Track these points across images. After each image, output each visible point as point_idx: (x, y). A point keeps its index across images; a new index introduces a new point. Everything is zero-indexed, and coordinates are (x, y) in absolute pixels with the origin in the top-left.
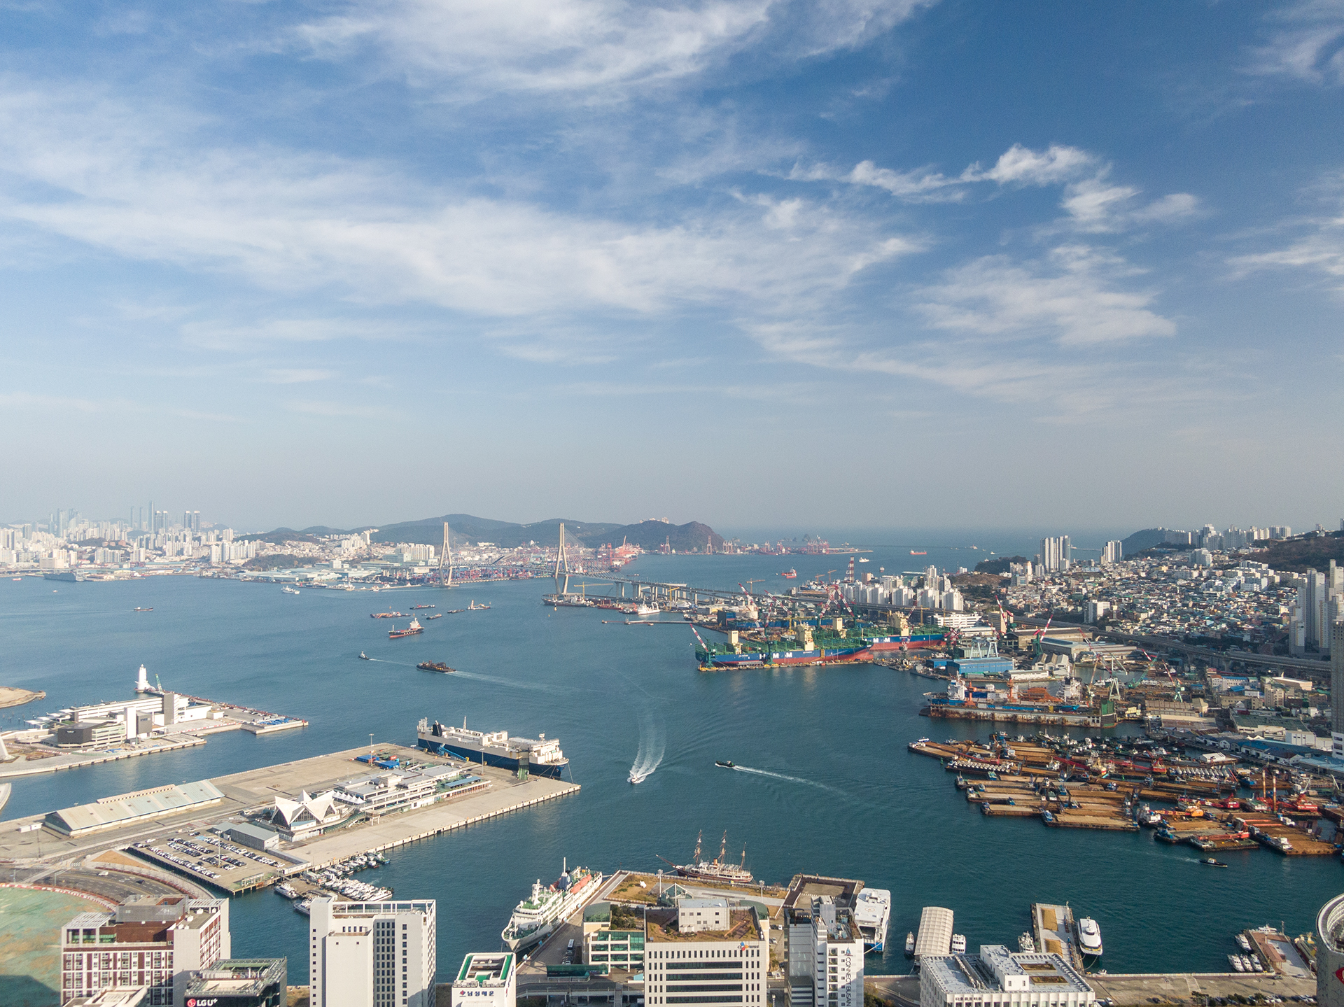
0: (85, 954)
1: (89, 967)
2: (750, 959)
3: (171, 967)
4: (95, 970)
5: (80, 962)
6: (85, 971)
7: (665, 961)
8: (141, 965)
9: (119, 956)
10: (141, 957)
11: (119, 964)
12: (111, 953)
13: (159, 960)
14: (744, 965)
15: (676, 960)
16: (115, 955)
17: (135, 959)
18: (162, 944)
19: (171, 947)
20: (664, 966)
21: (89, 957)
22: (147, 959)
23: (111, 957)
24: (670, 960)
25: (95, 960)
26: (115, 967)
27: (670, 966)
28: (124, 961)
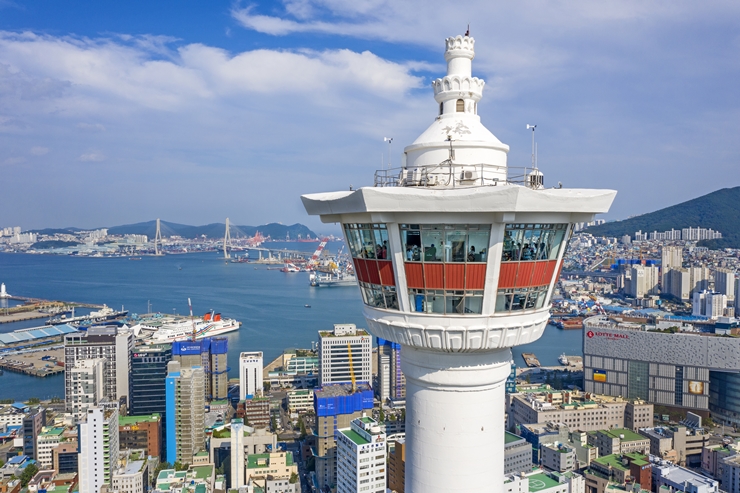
0: (75, 348)
1: (77, 353)
2: (365, 343)
3: (115, 353)
4: (80, 354)
5: (73, 351)
6: (75, 355)
7: (330, 345)
10: (101, 349)
13: (109, 350)
14: (363, 346)
15: (335, 345)
16: (89, 348)
17: (98, 350)
18: (110, 343)
19: (115, 344)
21: (77, 350)
22: (104, 350)
25: (80, 350)
26: (89, 353)
27: (332, 347)
28: (93, 350)
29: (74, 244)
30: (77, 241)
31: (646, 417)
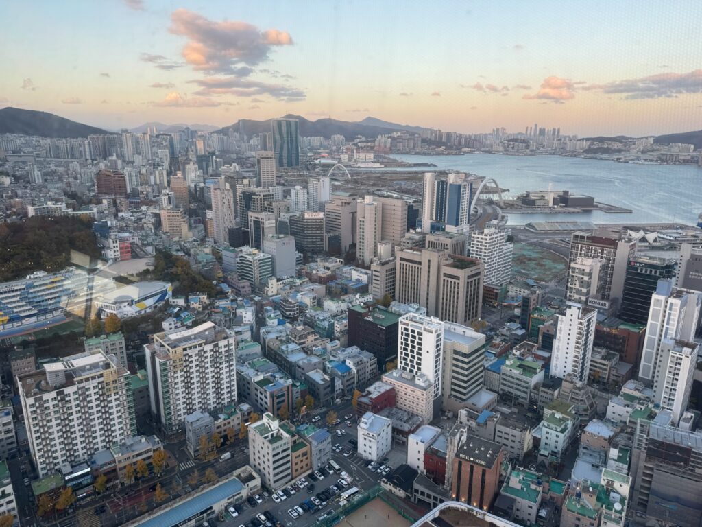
0: (580, 245)
1: (581, 251)
3: (615, 256)
4: (583, 252)
5: (578, 248)
6: (579, 252)
8: (602, 253)
9: (593, 249)
10: (603, 250)
11: (593, 252)
13: (610, 253)
17: (600, 251)
18: (612, 247)
19: (616, 249)
21: (581, 247)
22: (605, 252)
23: (590, 248)
25: (584, 248)
26: (591, 252)
28: (595, 251)
29: (619, 151)
30: (623, 148)
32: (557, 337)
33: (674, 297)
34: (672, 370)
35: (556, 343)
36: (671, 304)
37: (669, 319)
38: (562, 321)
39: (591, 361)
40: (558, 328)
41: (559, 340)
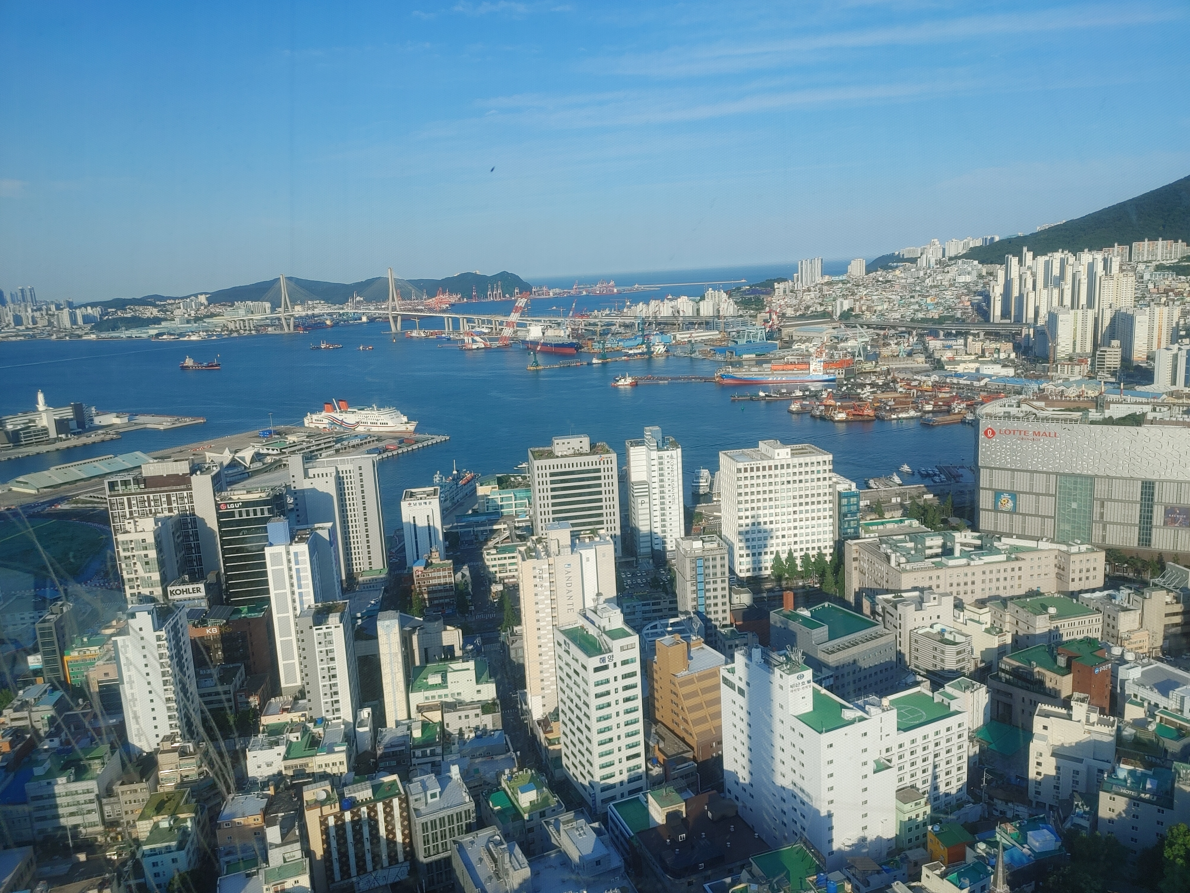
0: (125, 498)
1: (130, 507)
2: (606, 466)
3: (192, 502)
4: (134, 509)
5: (122, 504)
6: (127, 510)
7: (548, 471)
8: (169, 502)
9: (152, 498)
10: (168, 497)
11: (152, 504)
12: (145, 496)
13: (182, 498)
14: (602, 470)
15: (556, 470)
16: (148, 497)
17: (164, 499)
18: (182, 487)
19: (191, 489)
20: (548, 475)
21: (129, 500)
22: (173, 498)
23: (146, 499)
24: (552, 471)
25: (134, 502)
26: (150, 505)
27: (552, 475)
28: (155, 501)
29: (156, 321)
30: (160, 315)
31: (1091, 574)
32: (126, 679)
33: (296, 542)
34: (324, 656)
35: (127, 692)
36: (296, 554)
37: (299, 579)
38: (125, 646)
39: (201, 696)
40: (123, 661)
41: (131, 682)
